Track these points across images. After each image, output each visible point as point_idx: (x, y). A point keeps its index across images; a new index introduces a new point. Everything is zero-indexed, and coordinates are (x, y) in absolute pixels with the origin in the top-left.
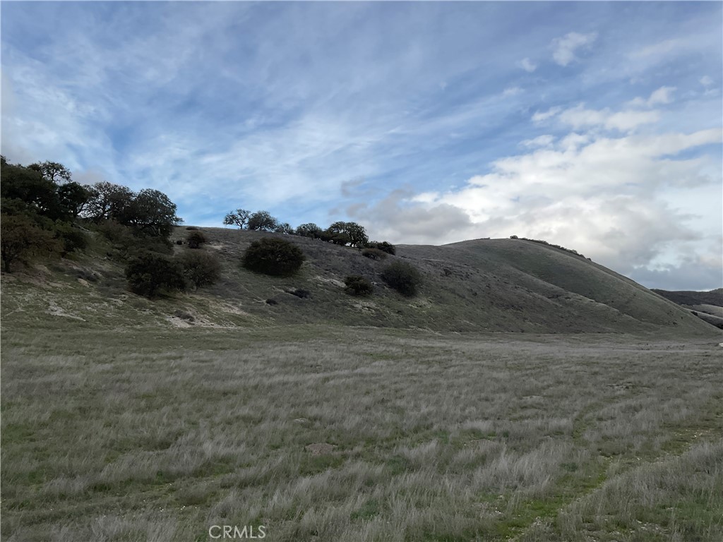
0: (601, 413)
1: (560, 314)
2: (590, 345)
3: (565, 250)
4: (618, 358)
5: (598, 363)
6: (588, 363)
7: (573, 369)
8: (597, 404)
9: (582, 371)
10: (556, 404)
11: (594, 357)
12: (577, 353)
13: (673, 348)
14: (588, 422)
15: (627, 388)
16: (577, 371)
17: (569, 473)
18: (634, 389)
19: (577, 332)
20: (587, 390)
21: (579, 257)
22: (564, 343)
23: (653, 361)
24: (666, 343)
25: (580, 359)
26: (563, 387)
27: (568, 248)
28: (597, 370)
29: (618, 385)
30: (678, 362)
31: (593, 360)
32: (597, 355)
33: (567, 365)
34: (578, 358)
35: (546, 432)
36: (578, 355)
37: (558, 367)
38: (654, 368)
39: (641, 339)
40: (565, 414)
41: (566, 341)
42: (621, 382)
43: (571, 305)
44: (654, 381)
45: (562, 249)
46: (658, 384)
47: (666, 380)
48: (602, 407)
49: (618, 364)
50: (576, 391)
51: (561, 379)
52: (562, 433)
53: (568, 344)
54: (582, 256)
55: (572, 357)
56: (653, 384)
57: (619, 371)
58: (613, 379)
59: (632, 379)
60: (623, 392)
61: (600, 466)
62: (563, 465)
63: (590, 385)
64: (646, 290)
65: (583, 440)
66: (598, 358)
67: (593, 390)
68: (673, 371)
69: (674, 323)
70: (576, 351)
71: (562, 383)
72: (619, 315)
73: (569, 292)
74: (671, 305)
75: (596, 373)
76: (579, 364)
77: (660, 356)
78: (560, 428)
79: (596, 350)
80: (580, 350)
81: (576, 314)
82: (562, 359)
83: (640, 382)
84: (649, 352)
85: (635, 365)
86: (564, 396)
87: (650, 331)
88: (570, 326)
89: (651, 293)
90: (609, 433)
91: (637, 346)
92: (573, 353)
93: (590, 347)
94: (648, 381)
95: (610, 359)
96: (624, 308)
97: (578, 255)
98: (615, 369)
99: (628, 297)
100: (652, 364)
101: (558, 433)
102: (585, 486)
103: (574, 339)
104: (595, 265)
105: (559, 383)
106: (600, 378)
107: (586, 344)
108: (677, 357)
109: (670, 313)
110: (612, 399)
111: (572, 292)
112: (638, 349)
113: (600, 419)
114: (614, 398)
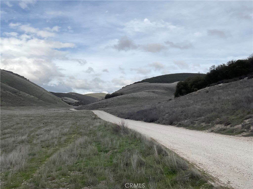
0: (37, 133)
1: (17, 99)
2: (28, 110)
3: (20, 76)
4: (39, 114)
5: (32, 116)
6: (28, 116)
7: (23, 118)
8: (34, 130)
9: (26, 119)
10: (18, 131)
11: (30, 114)
12: (24, 113)
13: (56, 111)
14: (33, 137)
15: (43, 124)
16: (24, 119)
17: (33, 157)
18: (46, 124)
19: (23, 106)
20: (29, 125)
21: (25, 79)
22: (18, 110)
23: (51, 115)
24: (54, 109)
25: (25, 115)
26: (20, 125)
27: (21, 75)
28: (32, 118)
29: (40, 123)
30: (59, 114)
31: (30, 115)
32: (31, 113)
33: (20, 117)
34: (24, 115)
35: (17, 142)
36: (24, 114)
37: (17, 118)
38: (52, 117)
39: (45, 108)
40: (23, 135)
41: (19, 109)
42: (41, 122)
43: (21, 96)
44: (52, 121)
45: (19, 75)
46: (54, 122)
47: (56, 120)
48: (36, 131)
49: (39, 116)
50: (25, 126)
51: (19, 122)
52: (24, 142)
53: (19, 110)
54: (26, 78)
55: (22, 114)
56: (52, 122)
57: (40, 118)
58: (38, 121)
59: (45, 121)
60: (42, 125)
61: (44, 152)
62: (30, 155)
63: (30, 124)
64: (47, 92)
65: (33, 143)
66: (31, 114)
67: (31, 125)
68: (58, 117)
69: (56, 103)
70: (23, 112)
71: (19, 123)
72: (38, 100)
73: (20, 91)
74: (56, 97)
75: (31, 120)
76: (25, 117)
77: (53, 113)
78: (22, 140)
79: (30, 112)
80: (24, 112)
81: (23, 99)
82: (18, 115)
83: (48, 121)
84: (49, 112)
85: (45, 116)
86: (21, 128)
87: (48, 105)
88: (20, 103)
89: (49, 93)
90: (43, 139)
91: (44, 110)
92: (22, 113)
93: (28, 111)
94: (51, 121)
95: (36, 114)
96: (39, 98)
97: (24, 78)
98: (38, 118)
99: (42, 94)
100: (51, 116)
101: (22, 142)
102: (41, 162)
103: (22, 108)
104: (30, 82)
105: (18, 124)
106: (33, 121)
107: (26, 110)
108: (58, 113)
109: (55, 99)
110: (39, 128)
111: (21, 91)
112: (45, 111)
113: (37, 135)
114: (40, 128)
